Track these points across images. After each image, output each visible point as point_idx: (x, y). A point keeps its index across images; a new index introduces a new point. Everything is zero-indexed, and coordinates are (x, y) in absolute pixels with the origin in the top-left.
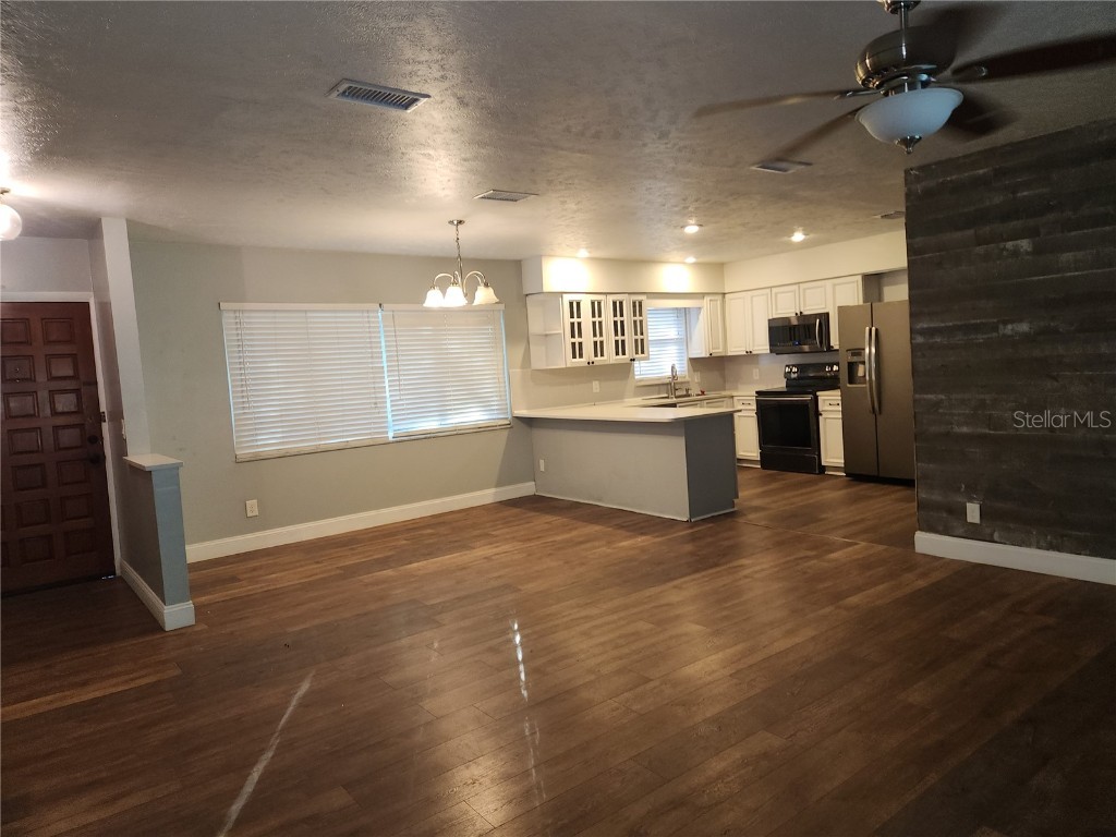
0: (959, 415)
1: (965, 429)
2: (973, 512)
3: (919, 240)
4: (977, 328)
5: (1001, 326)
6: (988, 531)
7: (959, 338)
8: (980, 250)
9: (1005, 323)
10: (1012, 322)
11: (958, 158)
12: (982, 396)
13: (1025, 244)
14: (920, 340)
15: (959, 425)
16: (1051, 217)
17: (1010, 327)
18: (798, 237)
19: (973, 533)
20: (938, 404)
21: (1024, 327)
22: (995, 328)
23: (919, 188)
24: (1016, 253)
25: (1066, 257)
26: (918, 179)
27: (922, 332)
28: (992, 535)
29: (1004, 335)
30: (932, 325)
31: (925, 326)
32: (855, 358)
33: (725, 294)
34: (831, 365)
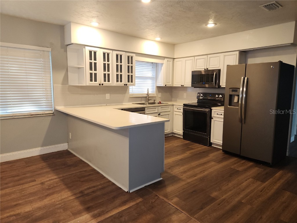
18: (211, 25)
32: (233, 93)
33: (174, 59)
34: (219, 94)
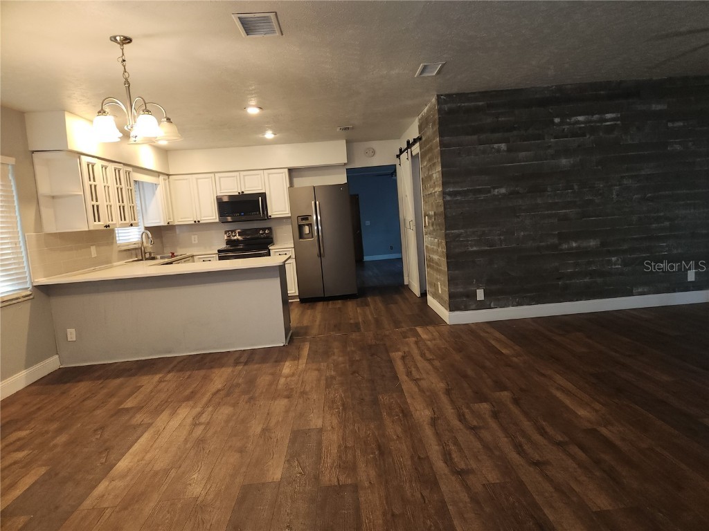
0: (471, 241)
1: (475, 249)
2: (480, 295)
3: (446, 139)
4: (480, 191)
5: (492, 190)
6: (488, 303)
7: (471, 197)
8: (481, 147)
9: (494, 188)
10: (497, 188)
11: (468, 94)
12: (484, 229)
13: (503, 146)
14: (448, 198)
15: (472, 246)
16: (515, 133)
17: (496, 190)
18: (269, 135)
19: (481, 306)
20: (459, 235)
21: (503, 191)
22: (489, 192)
23: (446, 107)
24: (499, 151)
25: (522, 154)
26: (446, 102)
27: (450, 194)
28: (490, 305)
29: (494, 195)
30: (456, 189)
31: (452, 190)
32: (304, 222)
33: (168, 175)
34: (264, 229)
